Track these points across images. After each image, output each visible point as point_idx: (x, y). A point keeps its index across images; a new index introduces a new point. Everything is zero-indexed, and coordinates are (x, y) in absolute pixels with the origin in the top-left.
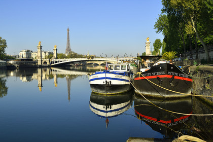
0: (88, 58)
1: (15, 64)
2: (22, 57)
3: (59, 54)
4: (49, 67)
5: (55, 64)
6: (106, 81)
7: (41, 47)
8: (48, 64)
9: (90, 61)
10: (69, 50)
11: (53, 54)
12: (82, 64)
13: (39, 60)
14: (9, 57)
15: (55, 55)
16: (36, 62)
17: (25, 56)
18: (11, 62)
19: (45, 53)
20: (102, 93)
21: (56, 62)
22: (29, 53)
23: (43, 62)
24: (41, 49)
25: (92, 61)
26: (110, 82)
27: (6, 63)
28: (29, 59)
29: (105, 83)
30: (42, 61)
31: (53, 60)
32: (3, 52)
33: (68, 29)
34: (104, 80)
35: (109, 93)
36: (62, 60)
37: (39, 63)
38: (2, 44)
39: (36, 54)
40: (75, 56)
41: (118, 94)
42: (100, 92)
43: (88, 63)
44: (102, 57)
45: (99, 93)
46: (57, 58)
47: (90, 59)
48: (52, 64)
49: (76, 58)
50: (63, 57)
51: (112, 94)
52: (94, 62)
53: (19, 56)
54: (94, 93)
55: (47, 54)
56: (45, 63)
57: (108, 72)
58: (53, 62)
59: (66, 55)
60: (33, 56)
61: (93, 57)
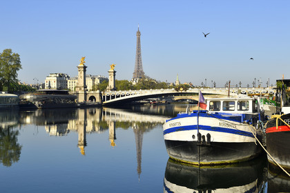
0: (177, 90)
1: (34, 100)
2: (50, 87)
3: (120, 82)
4: (100, 106)
5: (111, 101)
6: (199, 135)
7: (85, 67)
8: (98, 100)
9: (181, 94)
10: (139, 73)
11: (107, 81)
12: (164, 101)
13: (81, 92)
14: (25, 87)
15: (111, 84)
16: (74, 97)
17: (54, 86)
18: (28, 97)
19: (94, 79)
20: (190, 161)
21: (113, 97)
22: (62, 79)
23: (88, 98)
24: (85, 71)
25: (185, 94)
26: (209, 136)
27: (18, 100)
28: (62, 91)
29: (196, 139)
30: (86, 94)
31: (108, 93)
32: (14, 77)
33: (139, 33)
34: (195, 132)
35: (205, 162)
36: (125, 92)
37: (81, 99)
38: (13, 63)
39: (76, 81)
40: (152, 85)
41: (227, 164)
42: (185, 158)
43: (176, 98)
44: (205, 87)
45: (184, 160)
46: (115, 89)
47: (182, 90)
48: (106, 102)
49: (153, 88)
50: (127, 86)
51: (213, 165)
52: (189, 97)
53: (43, 86)
54: (174, 160)
55: (97, 81)
56: (92, 98)
57: (204, 114)
58: (108, 98)
59: (134, 83)
60: (71, 85)
61: (186, 87)
